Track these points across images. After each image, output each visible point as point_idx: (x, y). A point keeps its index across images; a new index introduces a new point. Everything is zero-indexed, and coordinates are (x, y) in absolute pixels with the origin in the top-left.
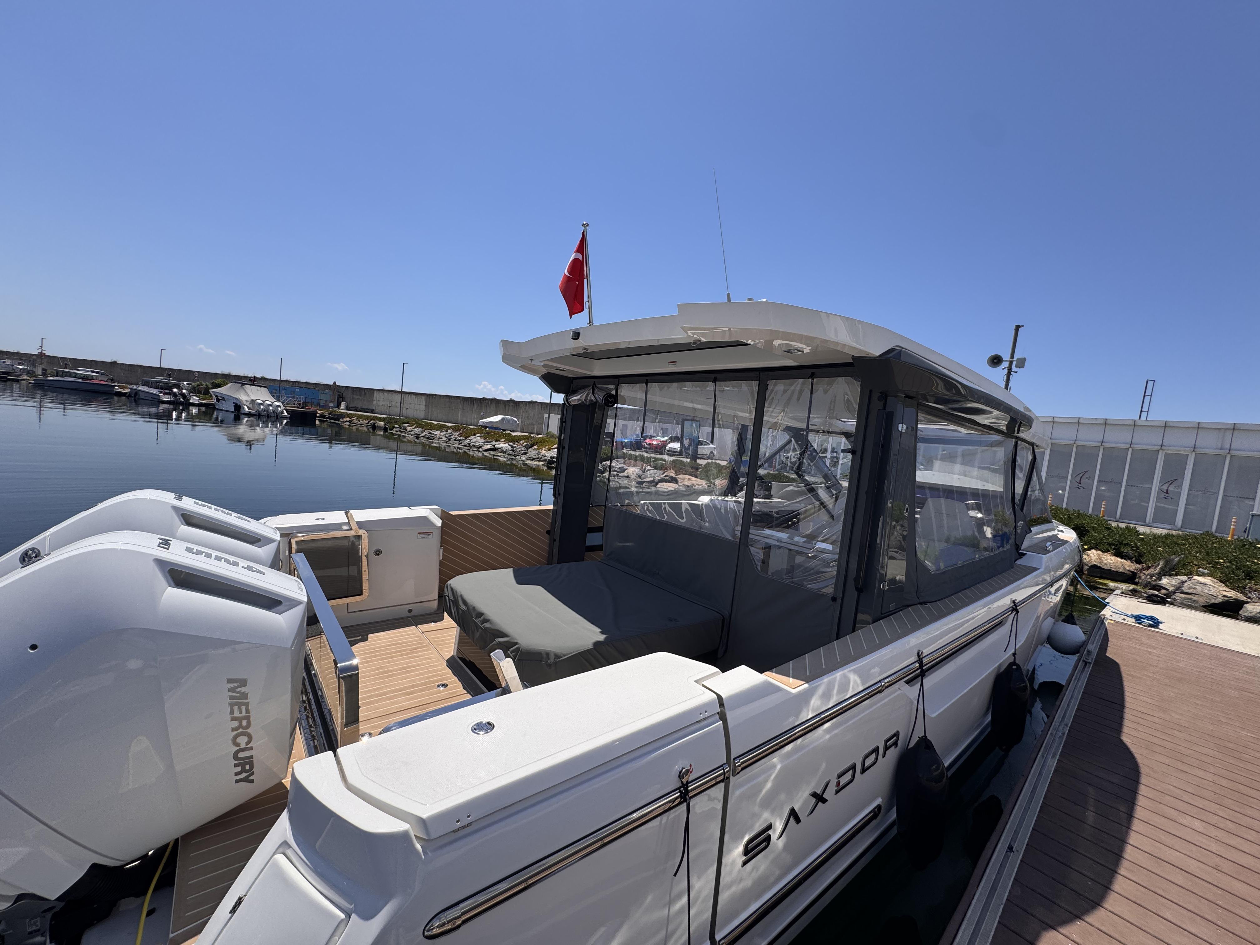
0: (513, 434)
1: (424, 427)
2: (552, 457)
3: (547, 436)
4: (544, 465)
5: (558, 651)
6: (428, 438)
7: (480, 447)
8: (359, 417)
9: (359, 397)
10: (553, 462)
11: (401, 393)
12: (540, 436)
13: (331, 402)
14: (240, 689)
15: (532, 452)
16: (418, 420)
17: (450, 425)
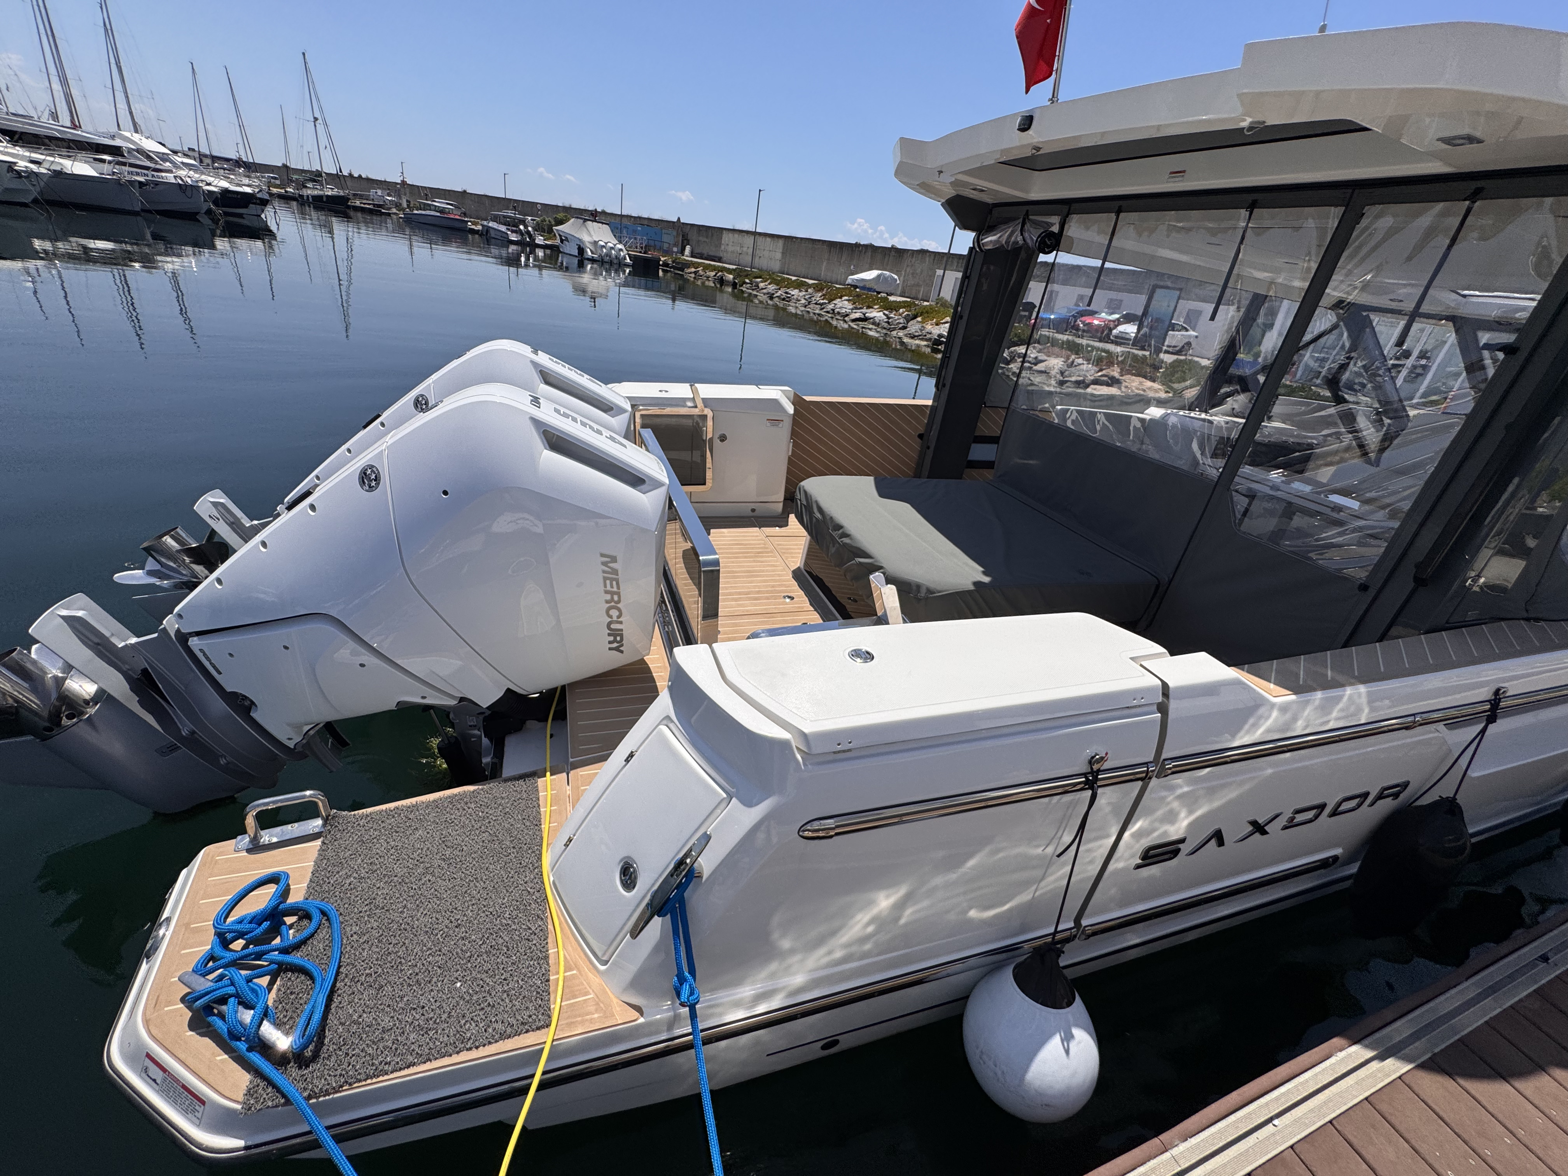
0: (892, 298)
1: (779, 283)
2: (940, 336)
3: (937, 303)
4: (928, 346)
5: (932, 586)
6: (784, 300)
7: (847, 315)
8: (706, 267)
9: (705, 239)
10: (941, 343)
11: (755, 234)
12: (926, 303)
13: (675, 245)
14: (611, 565)
15: (914, 327)
16: (773, 273)
17: (811, 282)
